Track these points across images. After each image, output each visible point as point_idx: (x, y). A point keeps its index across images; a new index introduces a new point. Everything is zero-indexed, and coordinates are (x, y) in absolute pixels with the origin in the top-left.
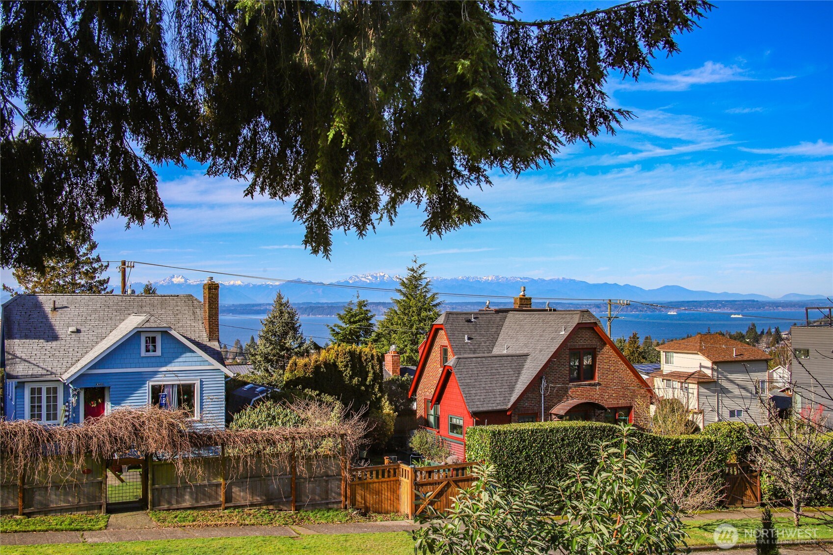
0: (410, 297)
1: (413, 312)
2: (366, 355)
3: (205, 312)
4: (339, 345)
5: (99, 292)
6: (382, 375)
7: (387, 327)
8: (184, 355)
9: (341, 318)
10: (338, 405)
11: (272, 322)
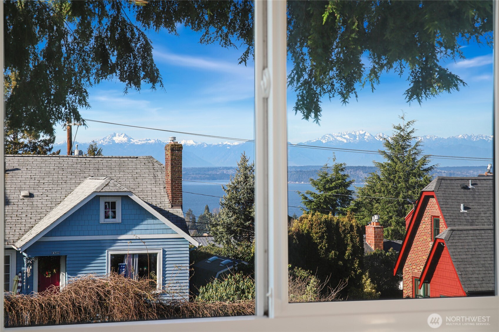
0: (396, 160)
1: (400, 177)
2: (344, 226)
3: (167, 175)
4: (313, 215)
5: (45, 153)
6: (363, 249)
7: (368, 195)
8: (146, 222)
9: (315, 184)
10: (313, 280)
11: (236, 189)
